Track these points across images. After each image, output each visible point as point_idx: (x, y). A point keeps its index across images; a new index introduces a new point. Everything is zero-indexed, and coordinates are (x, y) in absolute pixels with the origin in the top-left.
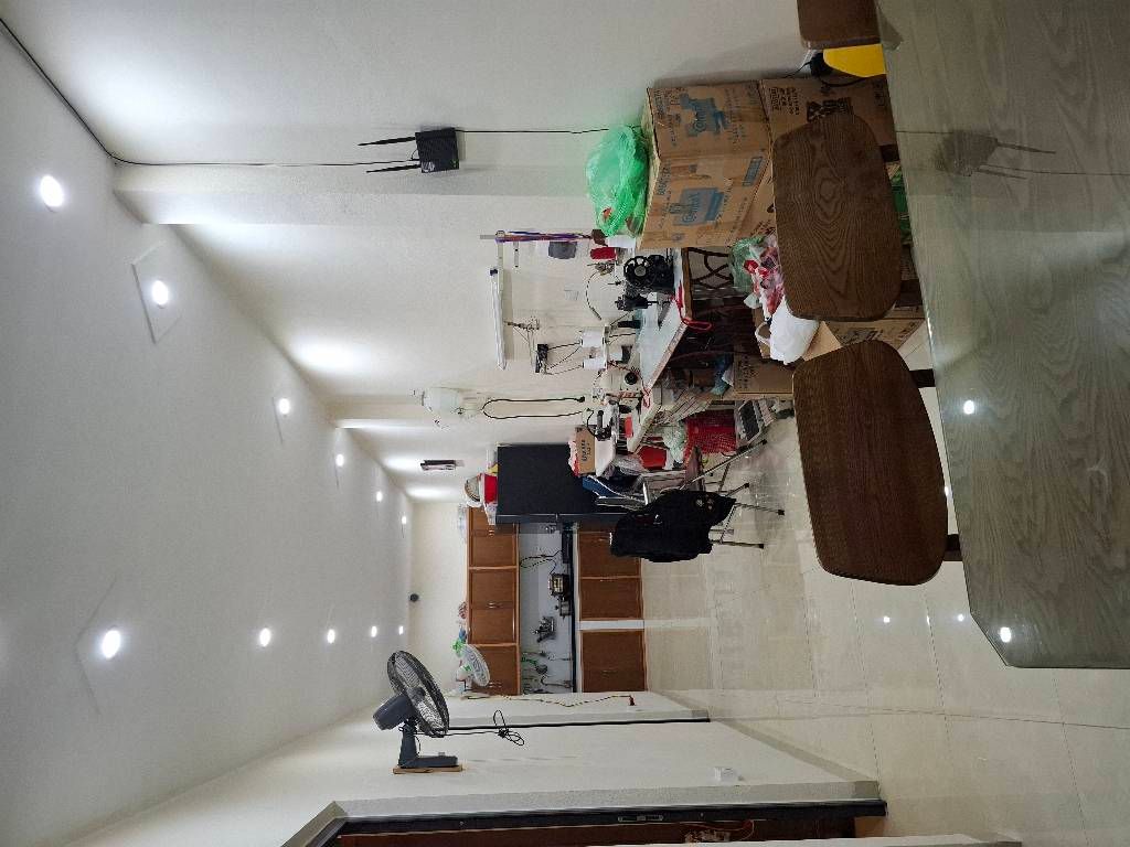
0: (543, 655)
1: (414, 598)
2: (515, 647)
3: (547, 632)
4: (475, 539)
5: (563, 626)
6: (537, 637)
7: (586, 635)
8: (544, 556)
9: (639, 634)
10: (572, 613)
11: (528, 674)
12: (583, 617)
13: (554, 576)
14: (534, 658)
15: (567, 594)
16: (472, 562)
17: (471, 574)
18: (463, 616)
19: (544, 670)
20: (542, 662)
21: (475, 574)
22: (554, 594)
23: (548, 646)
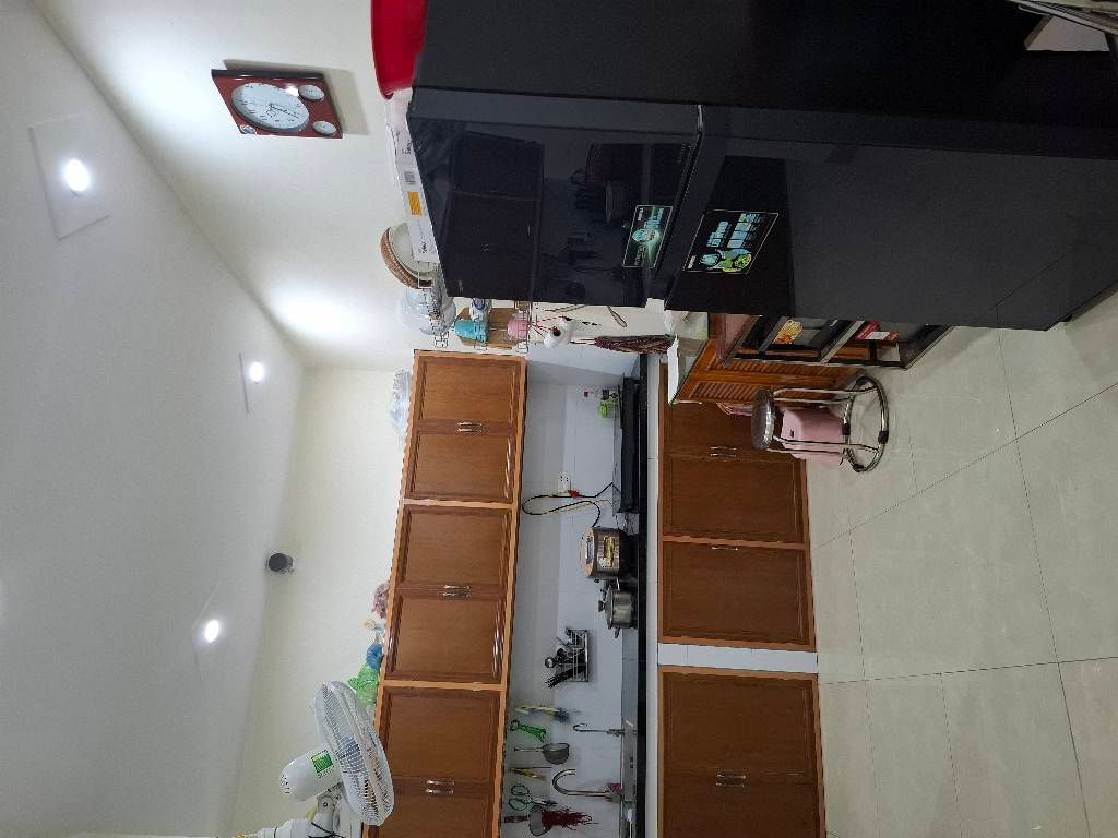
0: (561, 716)
1: (278, 563)
2: (496, 695)
3: (573, 664)
4: (423, 437)
5: (611, 653)
6: (551, 673)
7: (670, 678)
8: (574, 494)
9: (803, 690)
10: (638, 620)
11: (523, 758)
12: (670, 632)
13: (599, 532)
14: (540, 722)
15: (626, 577)
16: (411, 488)
17: (408, 515)
18: (383, 615)
19: (561, 755)
20: (558, 734)
21: (415, 517)
22: (596, 573)
23: (572, 695)
